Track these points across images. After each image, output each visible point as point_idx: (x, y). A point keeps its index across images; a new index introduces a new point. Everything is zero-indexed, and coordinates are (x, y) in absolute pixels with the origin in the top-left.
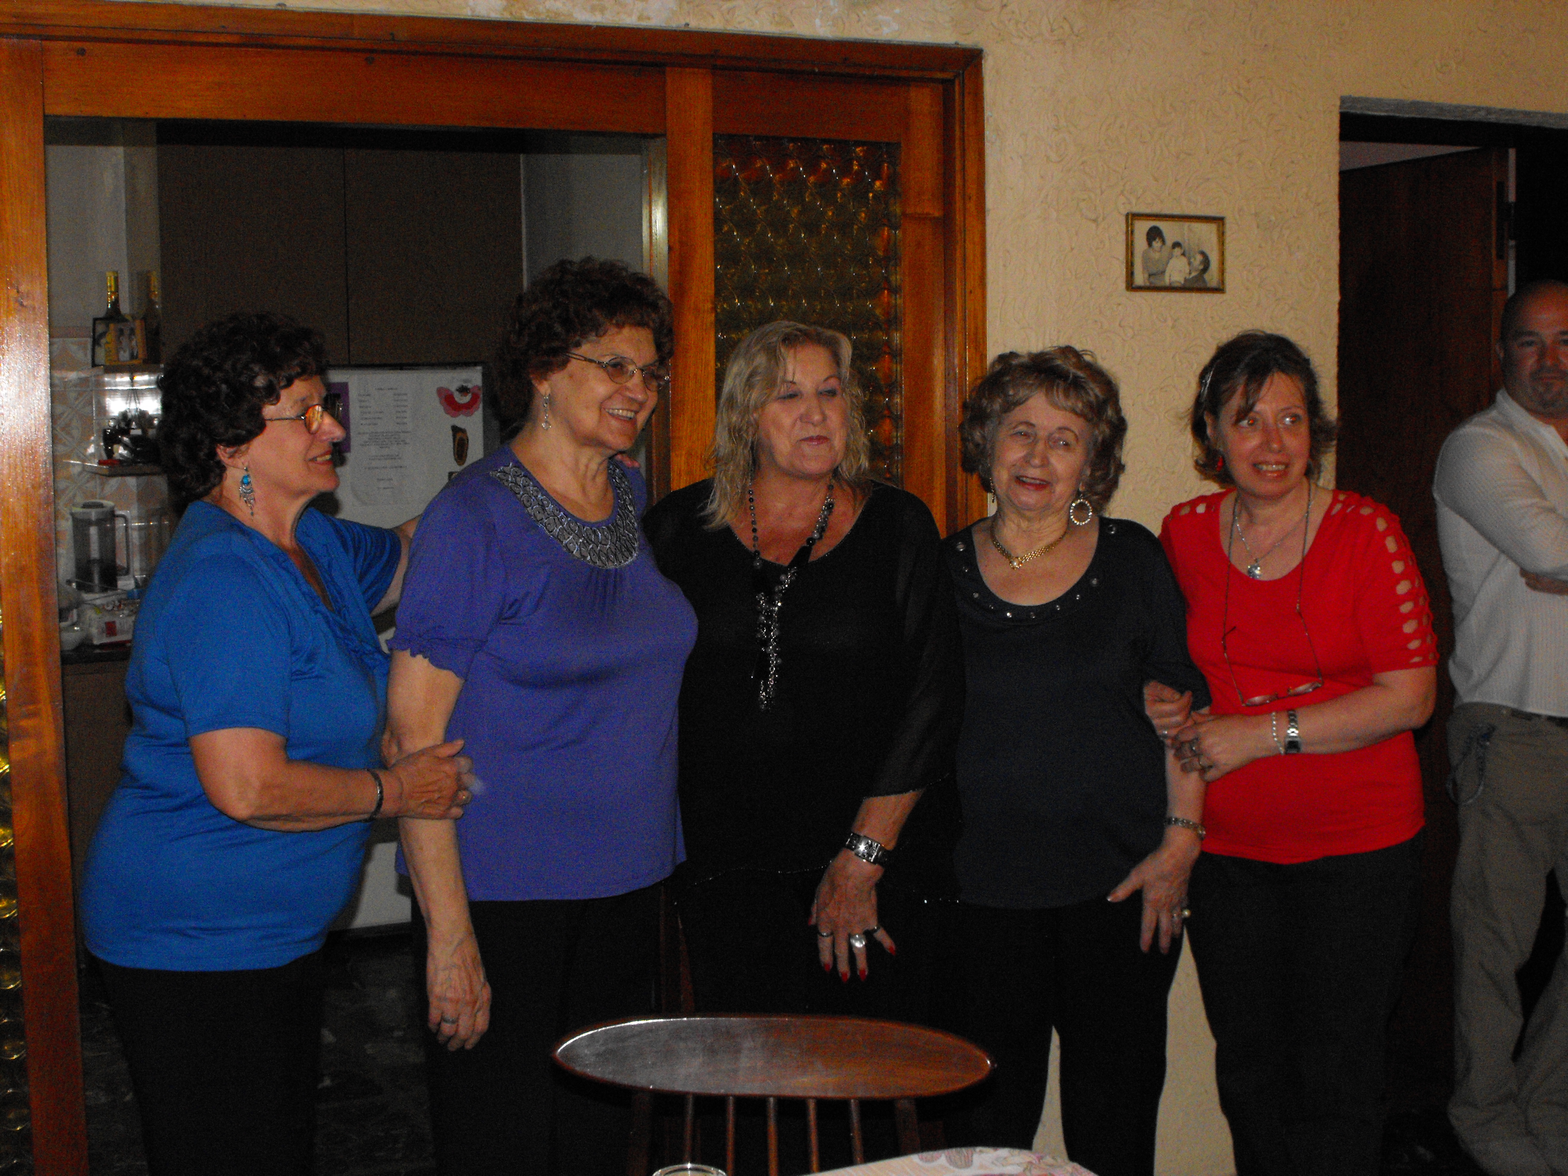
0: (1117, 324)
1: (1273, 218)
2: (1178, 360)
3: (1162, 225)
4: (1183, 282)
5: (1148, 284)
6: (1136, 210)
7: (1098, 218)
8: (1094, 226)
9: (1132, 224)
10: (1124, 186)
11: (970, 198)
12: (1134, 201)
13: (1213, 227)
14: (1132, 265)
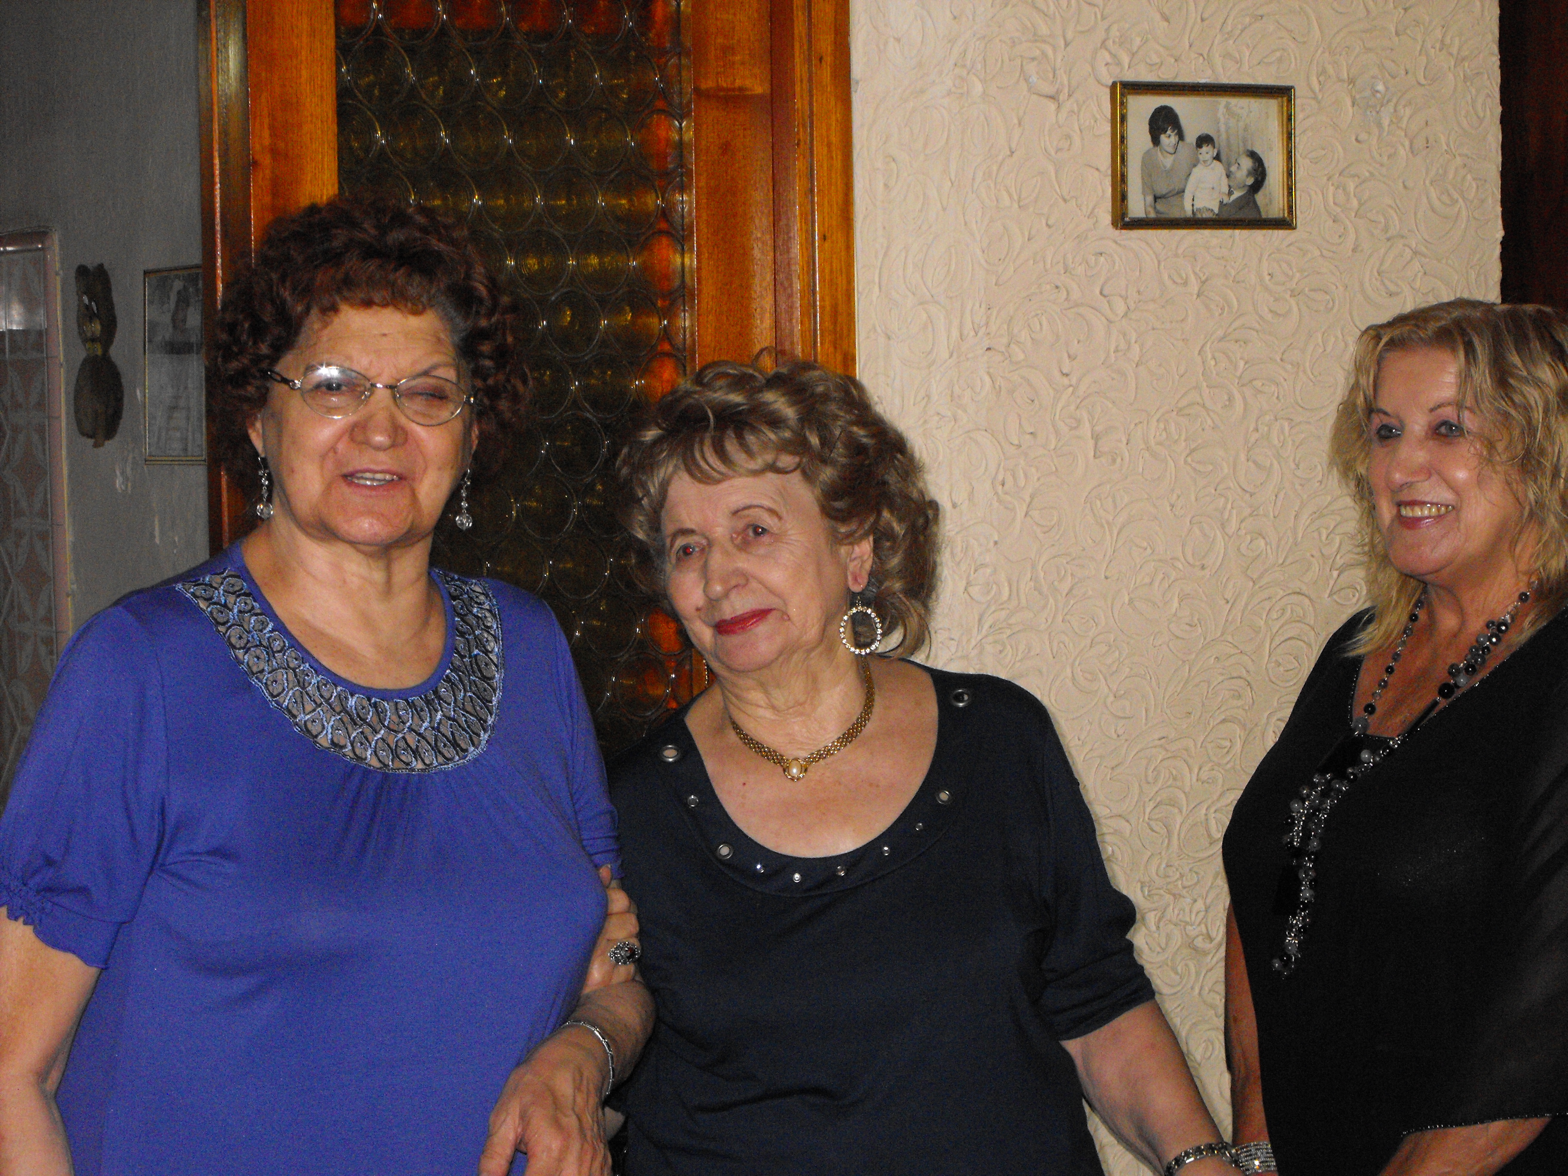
0: (1097, 292)
1: (1380, 87)
2: (1210, 356)
3: (1177, 103)
4: (1216, 211)
5: (1152, 215)
6: (1130, 76)
7: (1058, 92)
8: (1052, 106)
9: (1122, 104)
10: (1107, 30)
11: (821, 59)
12: (1126, 59)
13: (1272, 106)
14: (1123, 178)
